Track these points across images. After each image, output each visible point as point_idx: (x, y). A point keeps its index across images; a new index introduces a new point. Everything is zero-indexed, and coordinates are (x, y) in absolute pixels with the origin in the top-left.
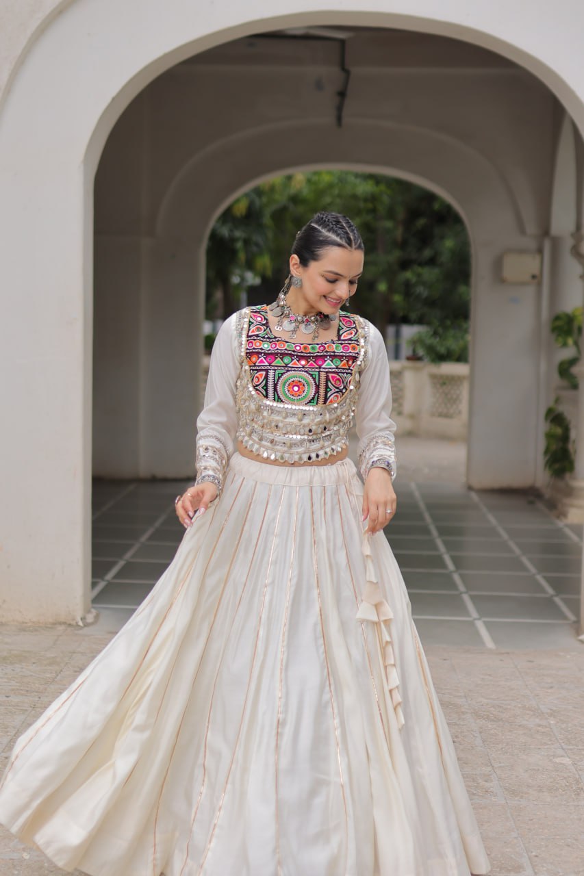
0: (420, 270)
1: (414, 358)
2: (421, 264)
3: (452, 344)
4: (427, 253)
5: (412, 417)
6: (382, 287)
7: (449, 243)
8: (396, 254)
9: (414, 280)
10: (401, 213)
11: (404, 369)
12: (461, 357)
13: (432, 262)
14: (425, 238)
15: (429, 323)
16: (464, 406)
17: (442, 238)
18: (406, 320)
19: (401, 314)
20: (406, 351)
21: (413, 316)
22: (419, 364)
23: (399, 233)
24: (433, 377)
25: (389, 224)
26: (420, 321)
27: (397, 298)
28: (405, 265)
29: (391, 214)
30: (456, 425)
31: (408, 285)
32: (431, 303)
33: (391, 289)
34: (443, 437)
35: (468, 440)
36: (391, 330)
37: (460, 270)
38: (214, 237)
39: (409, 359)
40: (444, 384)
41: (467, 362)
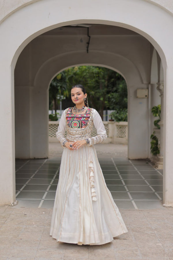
0: (112, 94)
1: (112, 120)
2: (113, 92)
3: (123, 116)
4: (115, 89)
5: (111, 138)
6: (102, 99)
7: (121, 86)
8: (106, 89)
9: (111, 97)
10: (107, 77)
11: (109, 123)
12: (125, 120)
13: (116, 91)
14: (114, 84)
15: (116, 110)
16: (127, 134)
17: (119, 84)
18: (109, 109)
19: (107, 107)
20: (109, 118)
21: (111, 107)
22: (113, 122)
23: (106, 83)
24: (117, 125)
25: (103, 81)
26: (113, 109)
27: (106, 102)
28: (108, 92)
29: (104, 78)
30: (124, 140)
31: (109, 98)
32: (116, 104)
33: (104, 100)
34: (121, 144)
35: (128, 144)
36: (104, 112)
37: (124, 94)
38: (51, 85)
39: (110, 120)
40: (120, 128)
41: (127, 121)
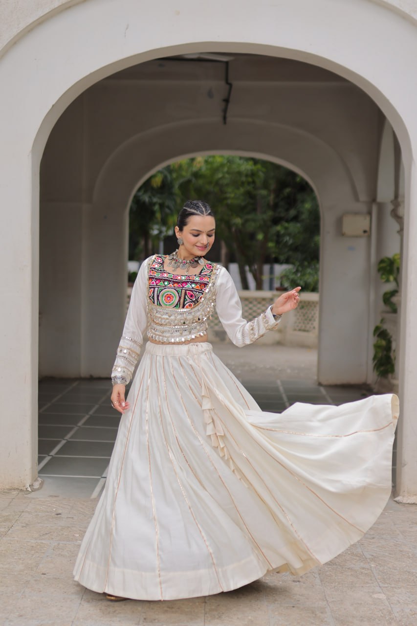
0: (286, 225)
1: (281, 289)
2: (287, 221)
3: (310, 279)
4: (292, 213)
5: (280, 331)
6: (260, 237)
7: (308, 206)
8: (270, 213)
9: (282, 232)
10: (273, 186)
11: (274, 296)
12: (314, 289)
13: (295, 219)
14: (291, 202)
15: (293, 263)
16: (316, 324)
17: (303, 202)
18: (277, 261)
19: (274, 256)
20: (276, 284)
21: (282, 258)
23: (271, 198)
25: (264, 192)
26: (287, 261)
27: (270, 245)
28: (276, 221)
29: (265, 186)
30: (311, 337)
31: (278, 235)
32: (295, 248)
33: (266, 239)
34: (303, 346)
35: (318, 347)
36: (266, 268)
37: (313, 227)
39: (278, 289)
40: (302, 307)
41: (318, 292)
